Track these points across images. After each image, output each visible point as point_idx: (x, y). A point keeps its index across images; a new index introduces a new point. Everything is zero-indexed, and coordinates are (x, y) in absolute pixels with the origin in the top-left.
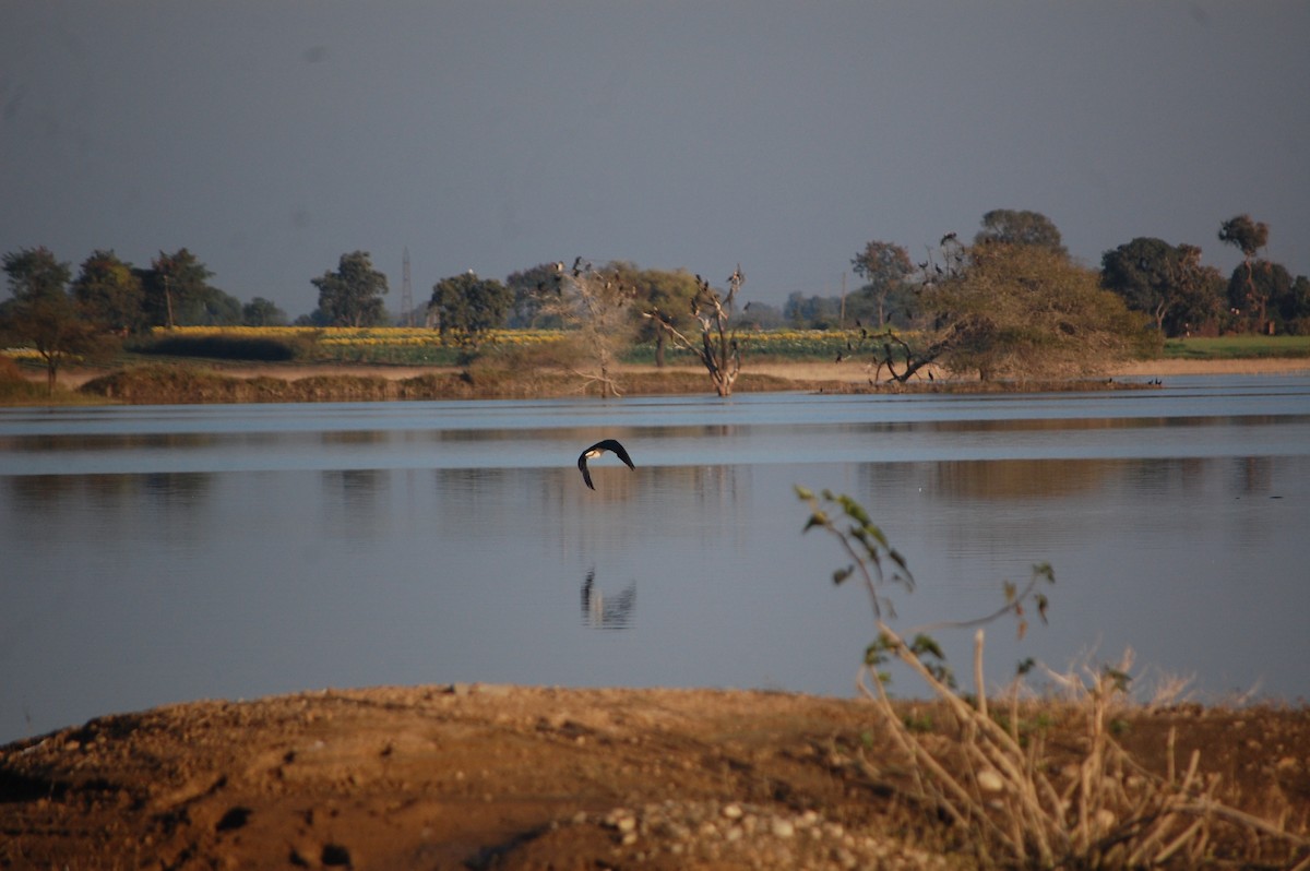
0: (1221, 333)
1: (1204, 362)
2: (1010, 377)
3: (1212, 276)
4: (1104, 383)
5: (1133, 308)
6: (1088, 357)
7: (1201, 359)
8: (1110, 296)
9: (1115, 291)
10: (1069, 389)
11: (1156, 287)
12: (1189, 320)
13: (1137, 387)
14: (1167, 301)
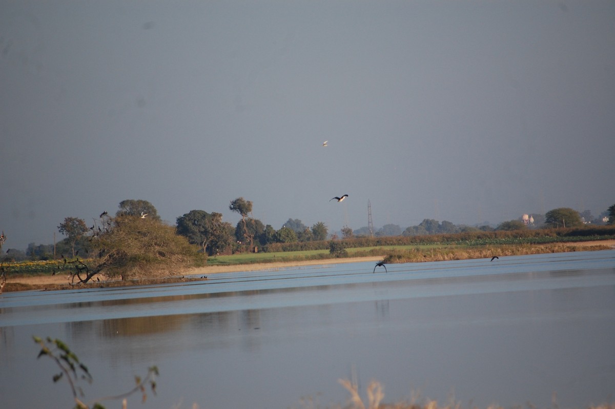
0: (233, 253)
1: (226, 267)
2: (136, 278)
3: (228, 227)
4: (180, 278)
5: (192, 243)
6: (172, 267)
7: (225, 265)
8: (181, 238)
9: (184, 235)
10: (164, 282)
11: (202, 232)
12: (218, 248)
13: (196, 280)
14: (207, 239)
